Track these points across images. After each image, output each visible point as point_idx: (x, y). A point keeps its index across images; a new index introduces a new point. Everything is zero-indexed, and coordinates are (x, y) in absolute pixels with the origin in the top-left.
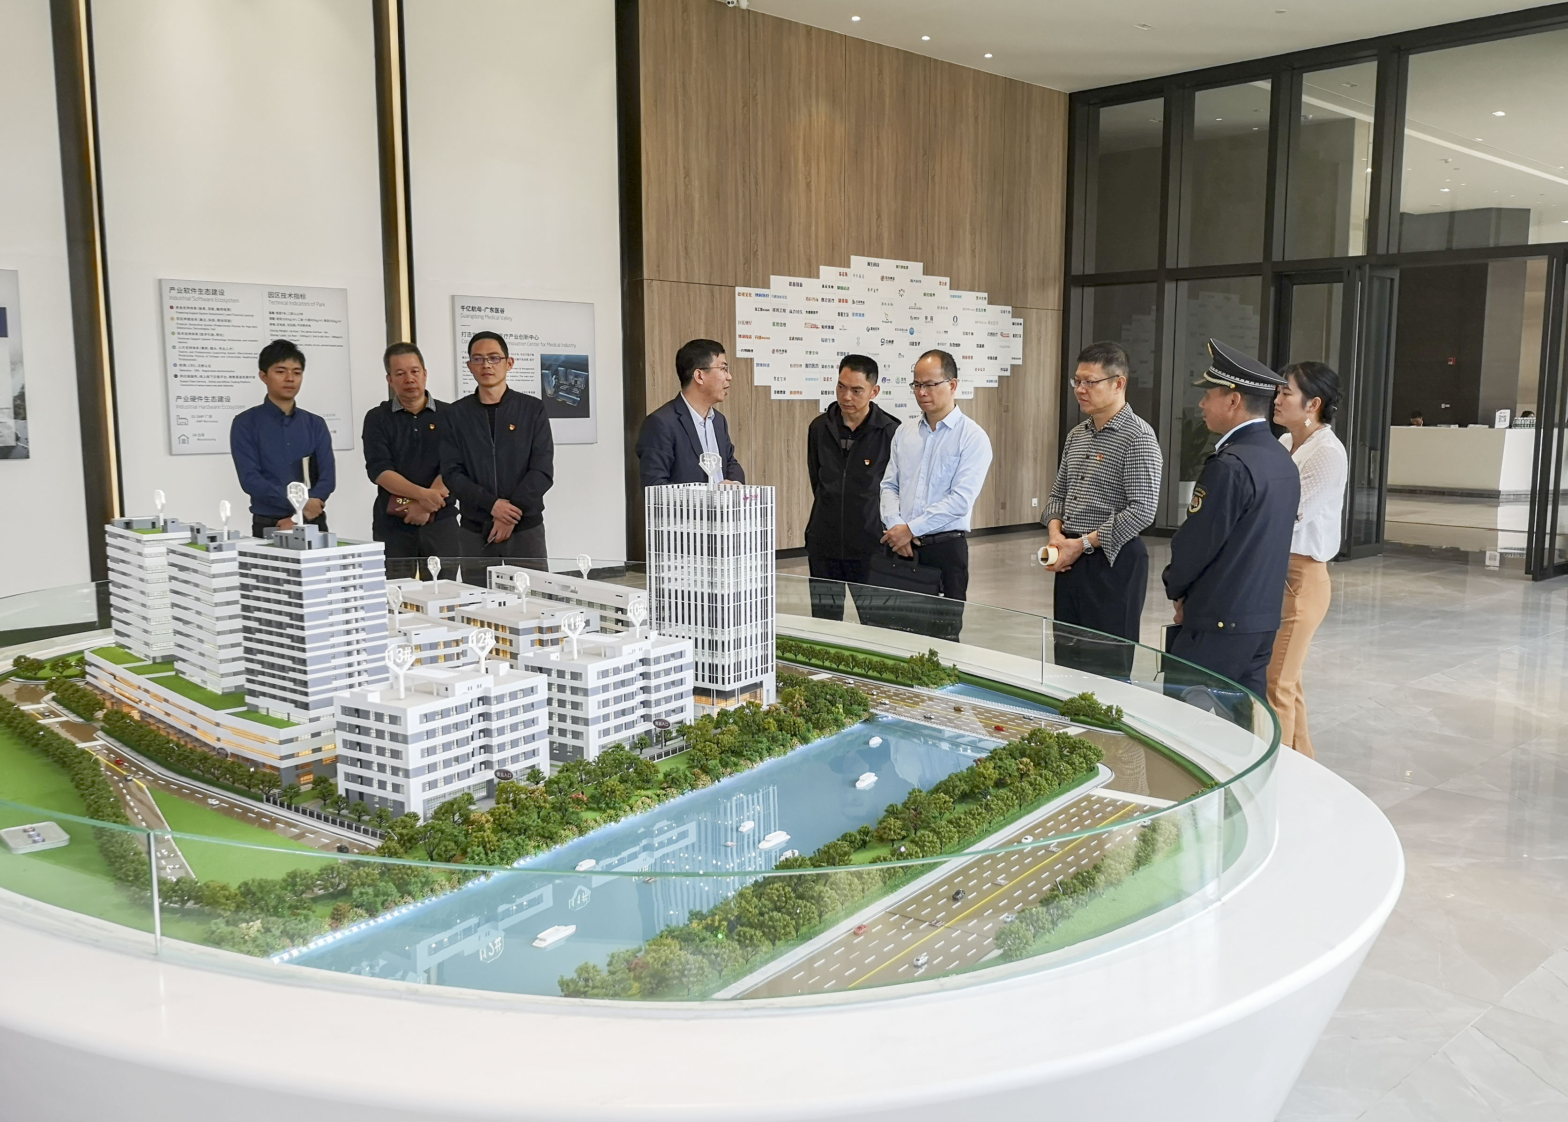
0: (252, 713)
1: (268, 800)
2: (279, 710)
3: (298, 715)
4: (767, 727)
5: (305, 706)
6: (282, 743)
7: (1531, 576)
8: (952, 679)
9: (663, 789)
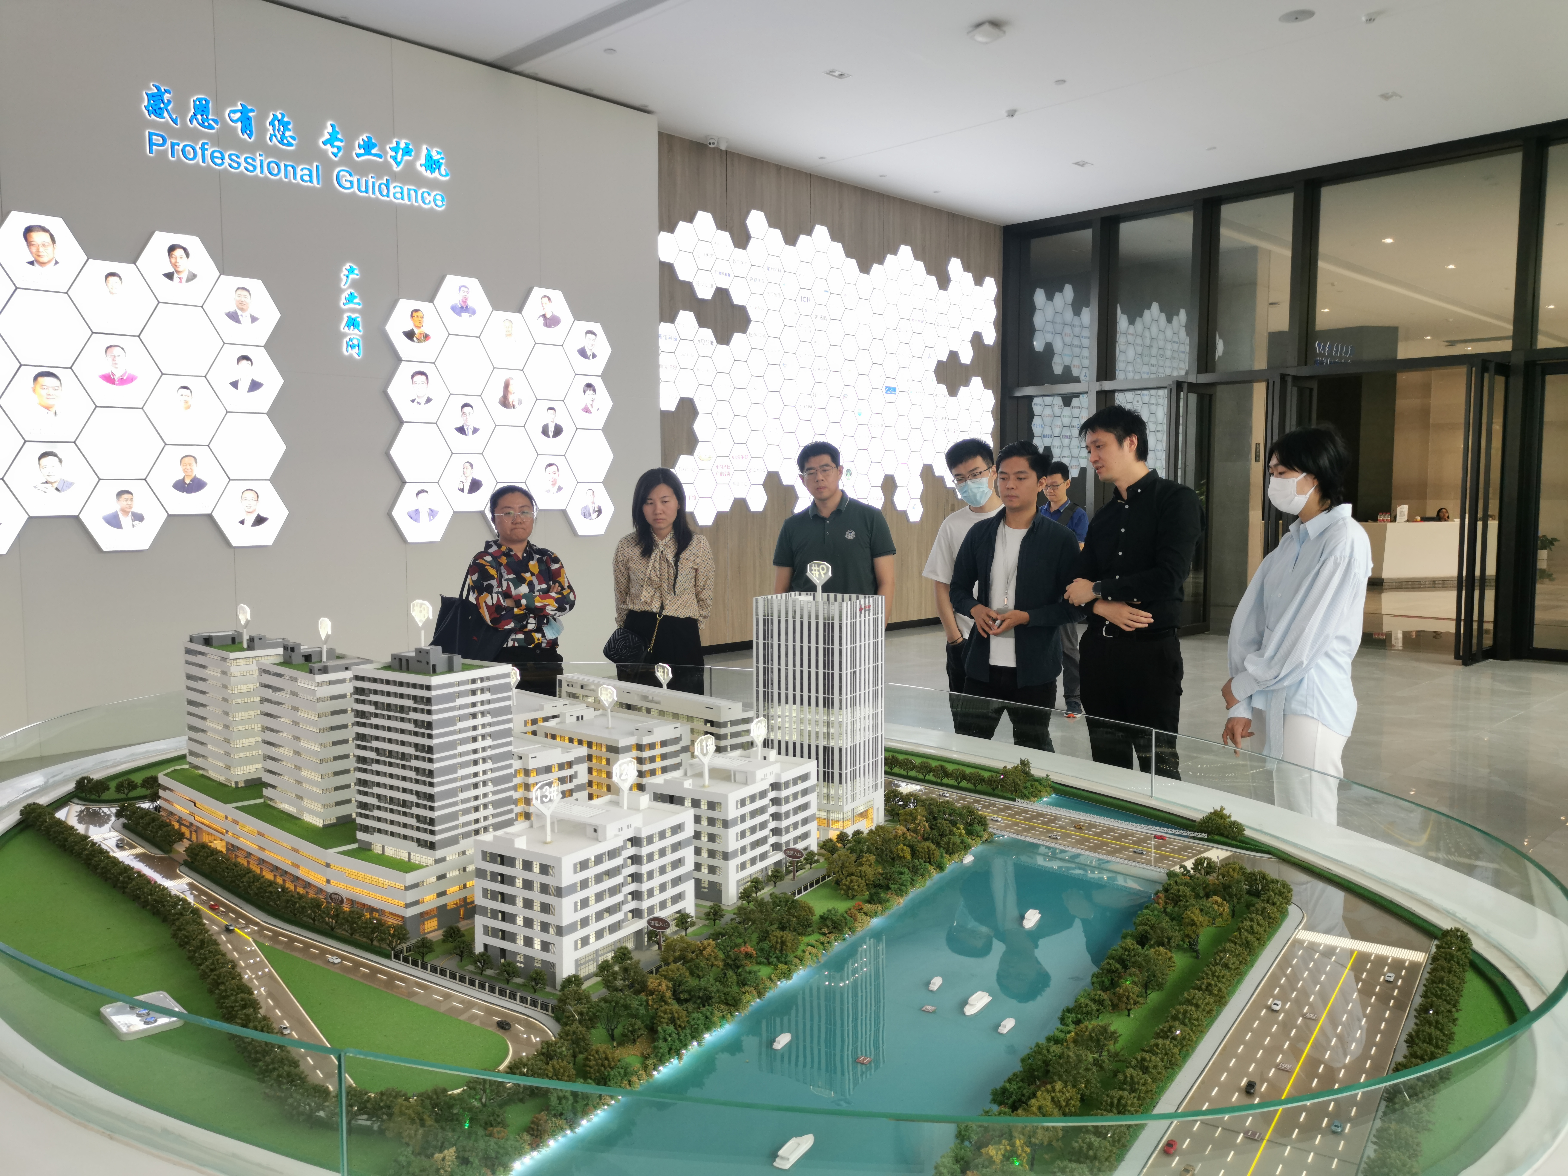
0: (364, 852)
1: (397, 957)
2: (396, 850)
3: (421, 856)
4: (901, 855)
5: (432, 846)
6: (407, 888)
7: (1460, 661)
8: (1048, 789)
9: (824, 934)
